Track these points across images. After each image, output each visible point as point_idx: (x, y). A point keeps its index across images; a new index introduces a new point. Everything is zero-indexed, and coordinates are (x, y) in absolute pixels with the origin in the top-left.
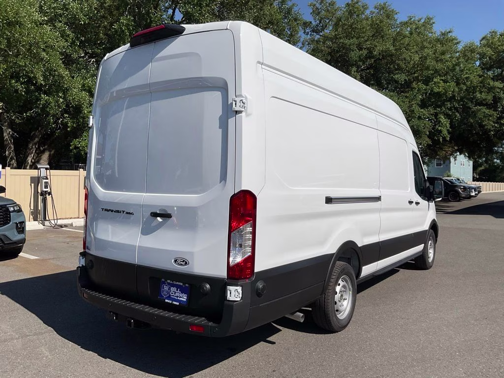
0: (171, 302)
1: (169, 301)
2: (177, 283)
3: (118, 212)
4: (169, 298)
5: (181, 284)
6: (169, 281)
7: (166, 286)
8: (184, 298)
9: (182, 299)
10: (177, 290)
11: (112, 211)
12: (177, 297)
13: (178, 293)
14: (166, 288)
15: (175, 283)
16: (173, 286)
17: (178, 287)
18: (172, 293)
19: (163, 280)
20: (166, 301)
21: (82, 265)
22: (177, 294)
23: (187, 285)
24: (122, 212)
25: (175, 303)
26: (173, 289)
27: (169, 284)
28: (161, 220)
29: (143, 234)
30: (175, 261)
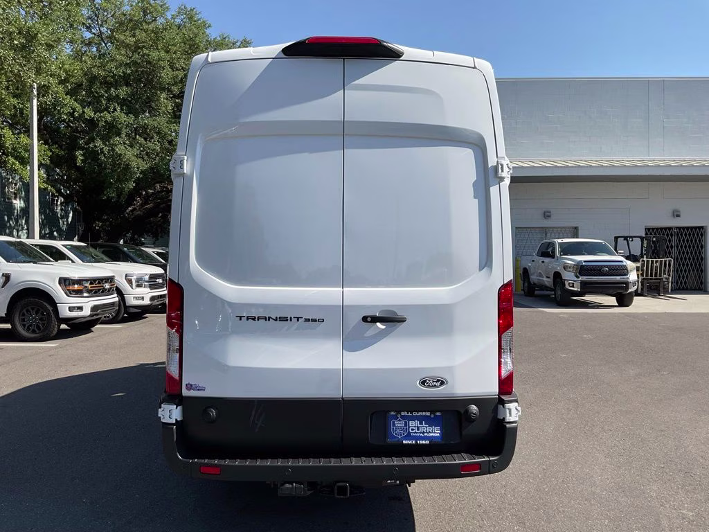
0: (414, 442)
1: (410, 442)
2: (420, 414)
3: (284, 319)
4: (409, 436)
5: (428, 414)
6: (403, 414)
7: (400, 420)
8: (436, 432)
9: (432, 434)
10: (421, 423)
11: (269, 319)
12: (423, 433)
13: (424, 428)
14: (399, 424)
15: (415, 414)
16: (413, 418)
17: (421, 419)
18: (412, 430)
19: (392, 413)
20: (404, 442)
21: (176, 420)
22: (421, 430)
23: (438, 414)
24: (294, 319)
25: (421, 442)
26: (413, 424)
27: (404, 417)
28: (383, 327)
29: (346, 350)
30: (423, 383)
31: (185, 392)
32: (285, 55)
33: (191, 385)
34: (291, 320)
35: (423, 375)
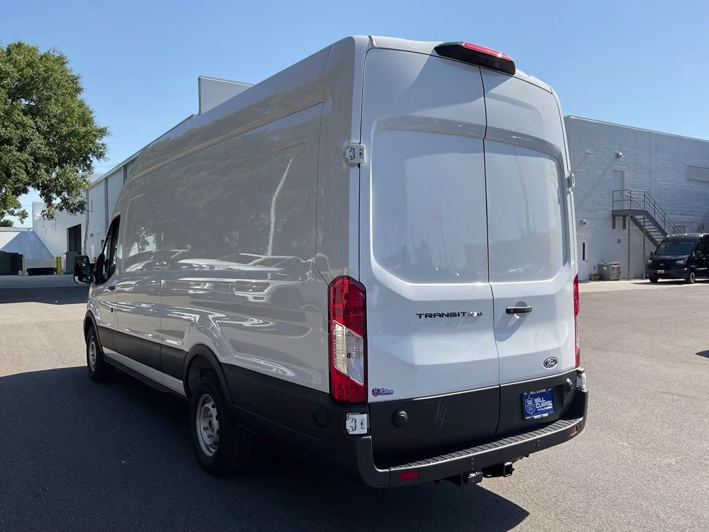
0: (540, 416)
1: (538, 417)
2: (541, 391)
3: (454, 315)
4: (537, 412)
5: (544, 390)
6: (531, 393)
7: (530, 399)
8: (550, 405)
9: (548, 408)
10: (542, 399)
11: (441, 315)
12: (543, 408)
13: (544, 403)
14: (530, 402)
15: (537, 392)
16: (535, 396)
17: (541, 395)
18: (538, 406)
19: (526, 394)
20: (535, 417)
22: (542, 405)
23: (550, 389)
24: (461, 315)
25: (544, 415)
26: (537, 400)
27: (532, 396)
28: (518, 317)
29: (498, 341)
30: (546, 364)
31: (372, 399)
32: (438, 53)
33: (378, 390)
34: (459, 315)
35: (545, 357)
